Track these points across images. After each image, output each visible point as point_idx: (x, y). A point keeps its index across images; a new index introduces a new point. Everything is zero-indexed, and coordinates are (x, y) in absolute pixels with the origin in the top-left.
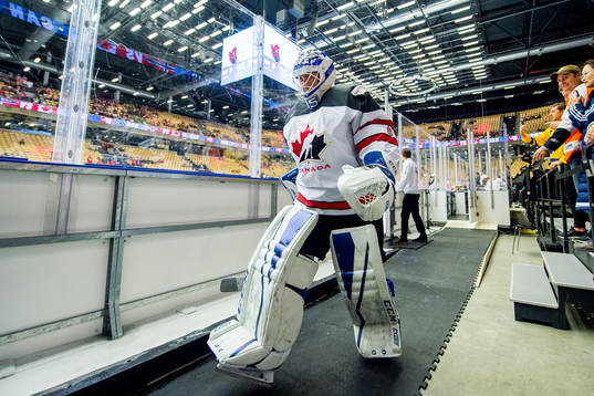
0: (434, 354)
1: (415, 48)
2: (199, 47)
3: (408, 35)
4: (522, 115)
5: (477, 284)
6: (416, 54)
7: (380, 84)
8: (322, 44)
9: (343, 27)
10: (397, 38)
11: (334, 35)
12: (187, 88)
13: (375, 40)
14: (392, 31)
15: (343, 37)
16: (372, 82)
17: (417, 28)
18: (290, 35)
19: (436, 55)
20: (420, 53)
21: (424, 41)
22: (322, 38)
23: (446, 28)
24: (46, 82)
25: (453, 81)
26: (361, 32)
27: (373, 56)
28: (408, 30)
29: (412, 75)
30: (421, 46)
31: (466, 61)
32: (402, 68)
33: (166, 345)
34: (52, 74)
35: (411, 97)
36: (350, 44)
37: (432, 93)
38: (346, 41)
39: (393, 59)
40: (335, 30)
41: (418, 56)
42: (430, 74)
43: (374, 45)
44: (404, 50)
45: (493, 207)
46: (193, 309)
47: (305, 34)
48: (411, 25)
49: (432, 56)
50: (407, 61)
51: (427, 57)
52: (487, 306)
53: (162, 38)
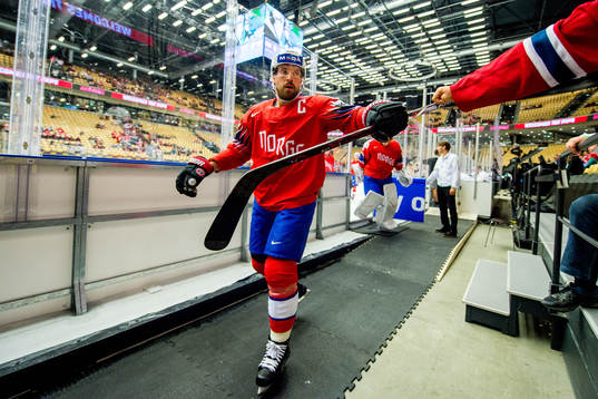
0: (372, 353)
1: (419, 32)
2: (206, 28)
3: (412, 18)
4: (523, 103)
5: (439, 278)
6: (419, 38)
7: (381, 68)
8: (324, 26)
9: (345, 9)
10: (400, 21)
11: (337, 17)
12: (197, 68)
13: (377, 23)
14: (395, 13)
15: (346, 19)
16: (373, 65)
17: (422, 10)
18: (293, 17)
19: (439, 39)
20: (423, 37)
21: (427, 24)
22: (325, 19)
23: (453, 10)
24: (71, 60)
25: (456, 67)
26: (363, 13)
27: (375, 39)
28: (412, 13)
29: (413, 59)
30: (424, 30)
31: (470, 46)
32: (404, 52)
33: (117, 328)
34: (76, 53)
35: (411, 82)
36: (353, 26)
37: (433, 79)
38: (348, 23)
39: (395, 43)
40: (338, 11)
41: (421, 40)
42: (431, 59)
43: (376, 28)
44: (407, 34)
45: (475, 197)
46: (158, 288)
47: (308, 16)
48: (415, 8)
49: (435, 40)
50: (409, 45)
51: (430, 41)
52: (442, 303)
53: (171, 18)
